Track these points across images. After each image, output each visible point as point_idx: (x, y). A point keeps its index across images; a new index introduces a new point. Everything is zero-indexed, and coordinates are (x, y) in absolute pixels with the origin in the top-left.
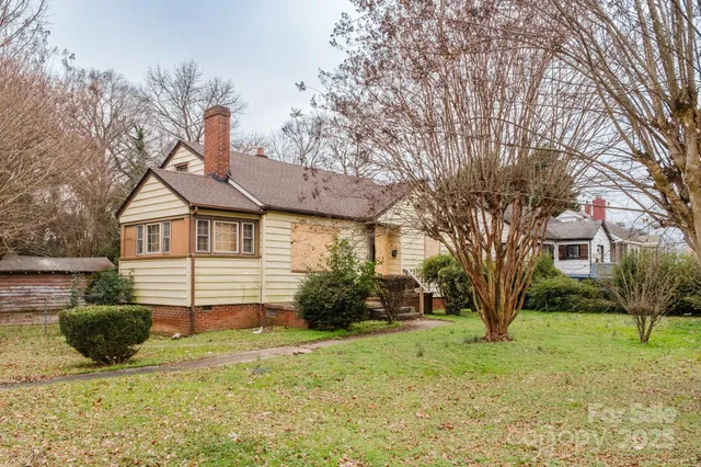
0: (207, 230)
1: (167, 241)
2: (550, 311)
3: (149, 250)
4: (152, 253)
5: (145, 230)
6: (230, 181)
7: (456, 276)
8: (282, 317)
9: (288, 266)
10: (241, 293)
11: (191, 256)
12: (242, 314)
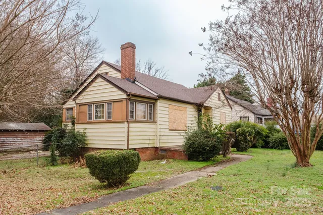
0: (133, 107)
1: (109, 113)
2: (282, 149)
3: (96, 118)
4: (98, 120)
5: (93, 107)
6: (136, 82)
7: (247, 132)
8: (170, 154)
9: (167, 127)
10: (148, 142)
11: (127, 122)
12: (148, 153)
